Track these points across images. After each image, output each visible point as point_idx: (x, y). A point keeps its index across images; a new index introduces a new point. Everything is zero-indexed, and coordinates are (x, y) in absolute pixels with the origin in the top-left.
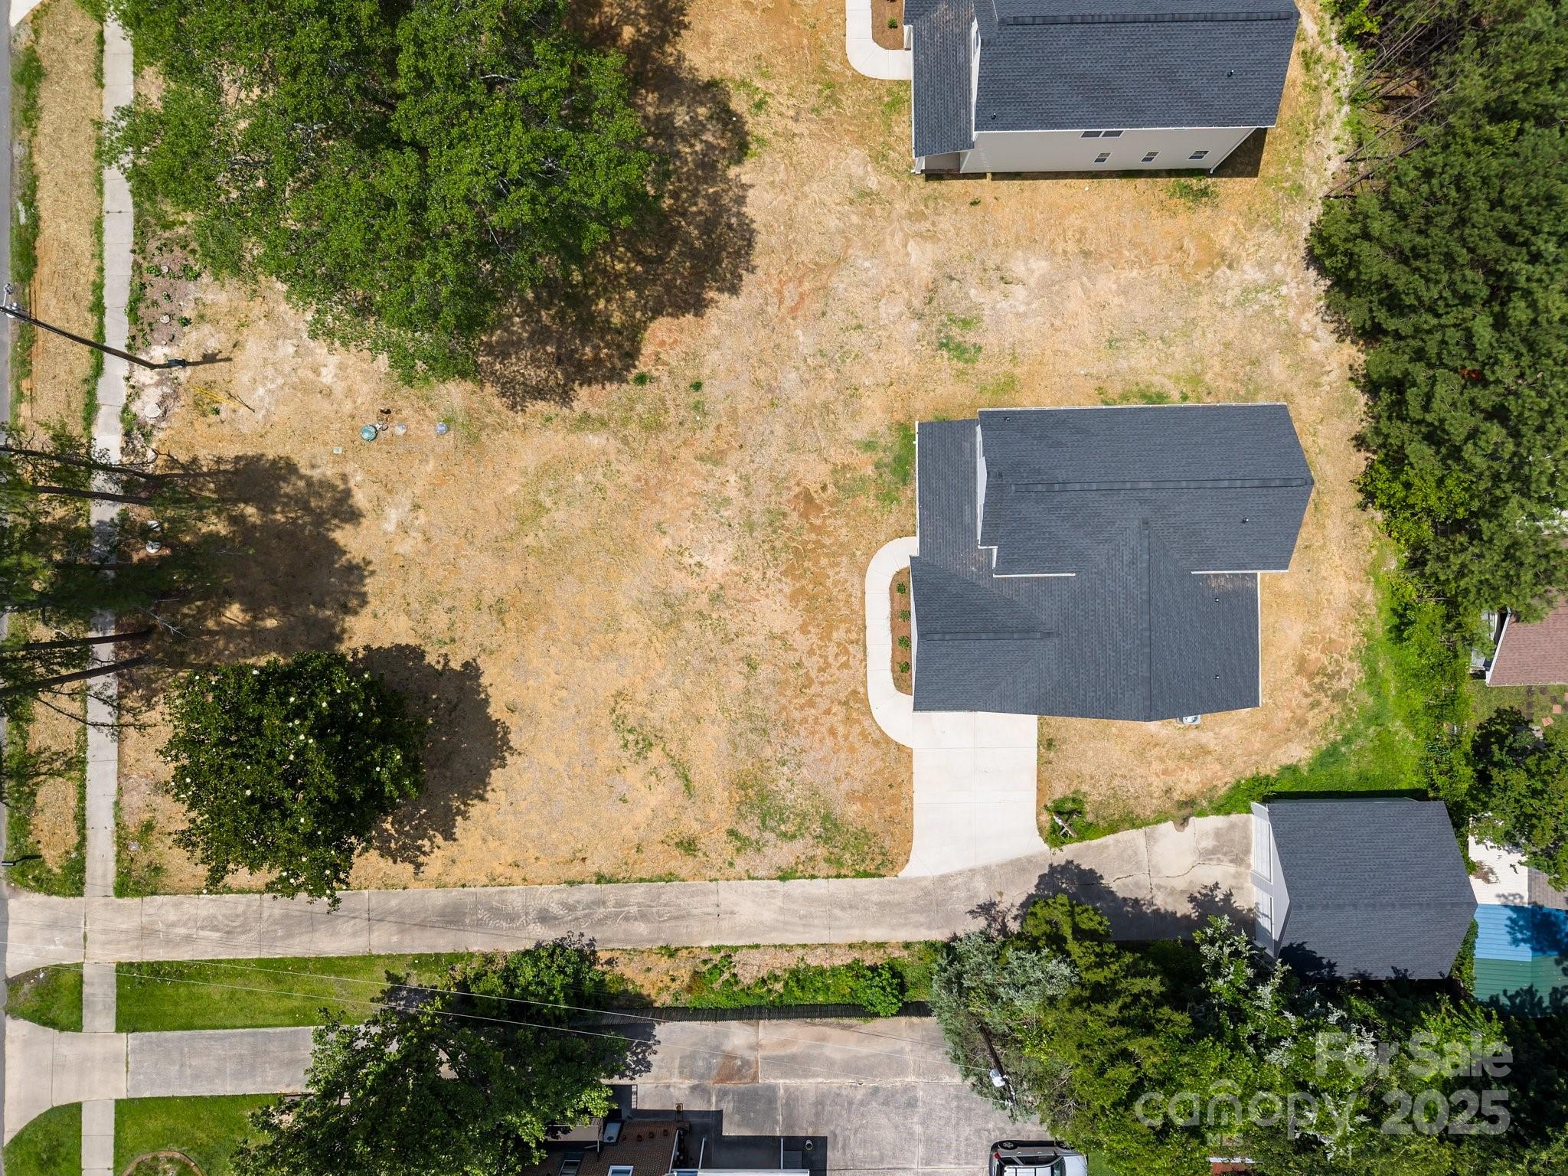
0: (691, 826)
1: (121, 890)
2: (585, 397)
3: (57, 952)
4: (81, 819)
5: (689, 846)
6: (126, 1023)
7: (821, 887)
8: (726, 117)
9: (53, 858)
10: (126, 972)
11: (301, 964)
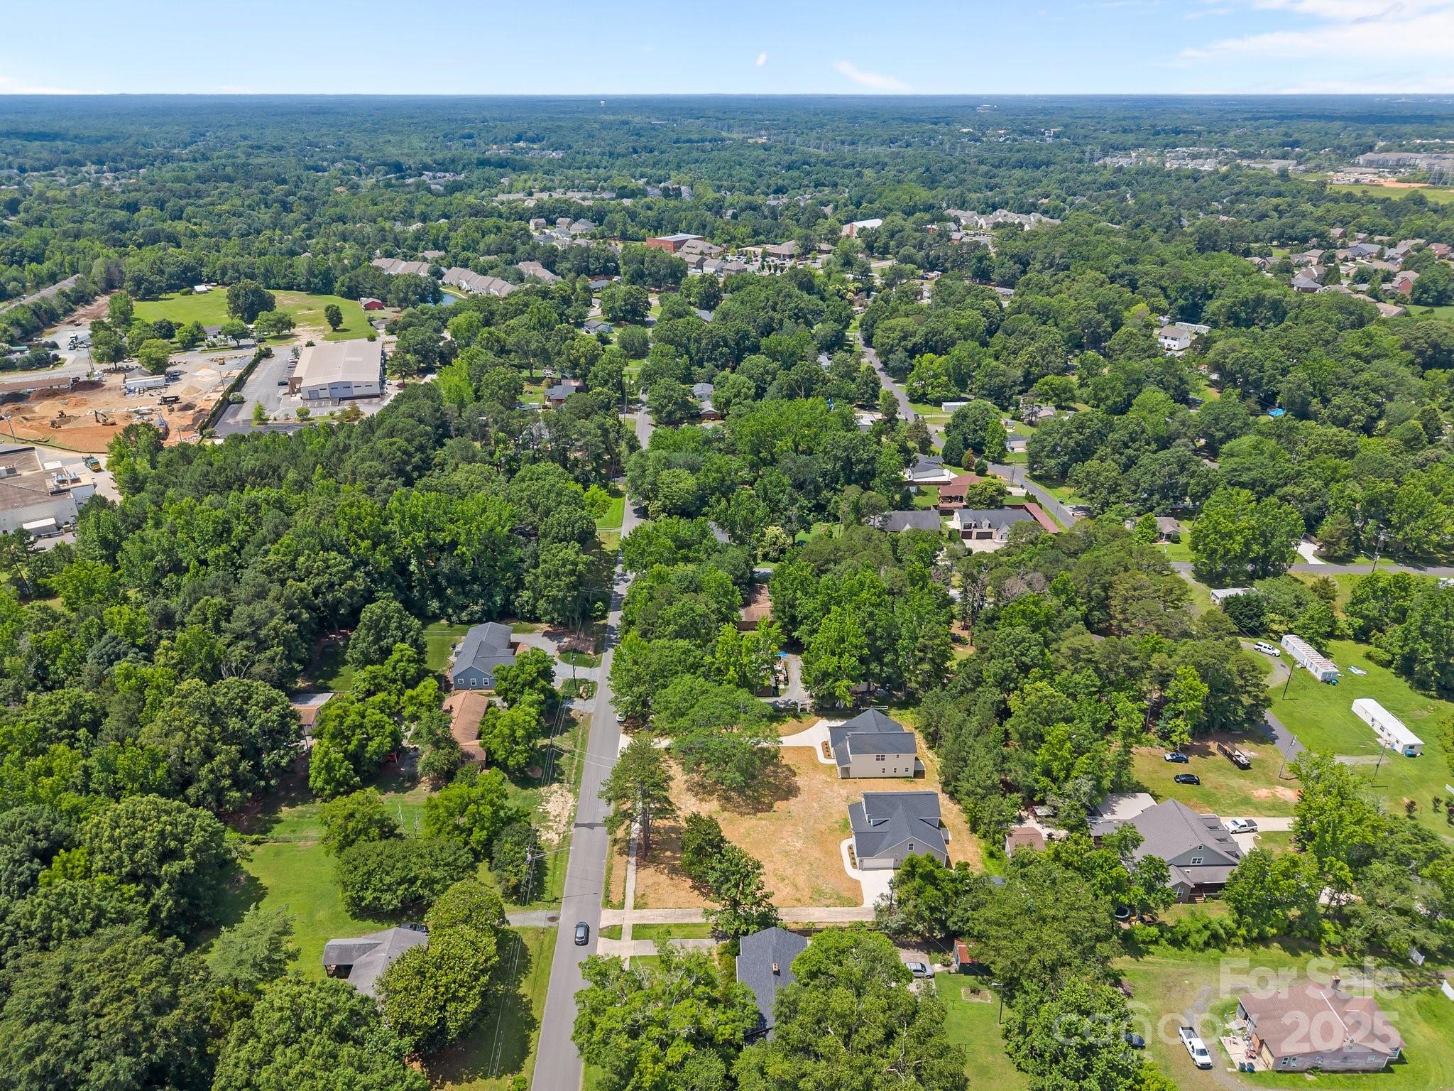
0: (798, 896)
1: (635, 908)
2: (759, 815)
3: (616, 922)
4: (624, 894)
5: (799, 900)
6: (634, 938)
7: (838, 909)
8: (790, 770)
9: (615, 902)
10: (635, 926)
11: (687, 925)
